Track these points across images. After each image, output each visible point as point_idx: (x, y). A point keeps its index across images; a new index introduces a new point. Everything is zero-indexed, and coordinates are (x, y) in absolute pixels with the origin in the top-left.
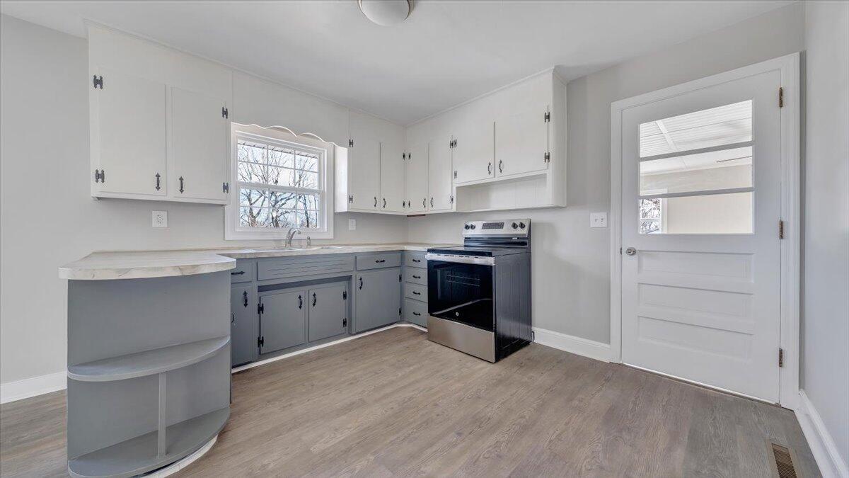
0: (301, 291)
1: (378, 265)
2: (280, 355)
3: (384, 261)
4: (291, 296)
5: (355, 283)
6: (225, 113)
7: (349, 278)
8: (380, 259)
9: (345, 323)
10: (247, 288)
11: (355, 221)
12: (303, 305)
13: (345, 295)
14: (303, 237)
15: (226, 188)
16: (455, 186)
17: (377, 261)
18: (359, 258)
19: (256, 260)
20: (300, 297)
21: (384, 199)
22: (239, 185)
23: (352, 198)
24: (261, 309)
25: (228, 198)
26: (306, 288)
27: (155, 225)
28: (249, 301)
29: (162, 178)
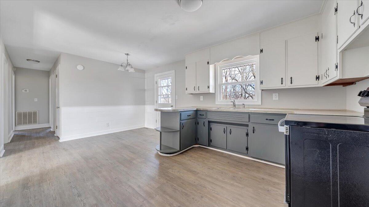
0: (224, 126)
1: (268, 122)
2: (215, 148)
3: (273, 120)
4: (221, 127)
5: (251, 129)
6: (208, 63)
7: (247, 126)
9: (247, 149)
10: (205, 120)
11: (277, 94)
12: (226, 132)
13: (247, 135)
14: (241, 103)
15: (209, 87)
16: (339, 51)
17: (267, 119)
18: (251, 116)
19: (206, 111)
20: (224, 129)
21: (291, 78)
22: (221, 85)
23: (262, 82)
24: (211, 129)
25: (209, 90)
26: (228, 126)
27: (201, 100)
28: (205, 125)
29: (195, 88)
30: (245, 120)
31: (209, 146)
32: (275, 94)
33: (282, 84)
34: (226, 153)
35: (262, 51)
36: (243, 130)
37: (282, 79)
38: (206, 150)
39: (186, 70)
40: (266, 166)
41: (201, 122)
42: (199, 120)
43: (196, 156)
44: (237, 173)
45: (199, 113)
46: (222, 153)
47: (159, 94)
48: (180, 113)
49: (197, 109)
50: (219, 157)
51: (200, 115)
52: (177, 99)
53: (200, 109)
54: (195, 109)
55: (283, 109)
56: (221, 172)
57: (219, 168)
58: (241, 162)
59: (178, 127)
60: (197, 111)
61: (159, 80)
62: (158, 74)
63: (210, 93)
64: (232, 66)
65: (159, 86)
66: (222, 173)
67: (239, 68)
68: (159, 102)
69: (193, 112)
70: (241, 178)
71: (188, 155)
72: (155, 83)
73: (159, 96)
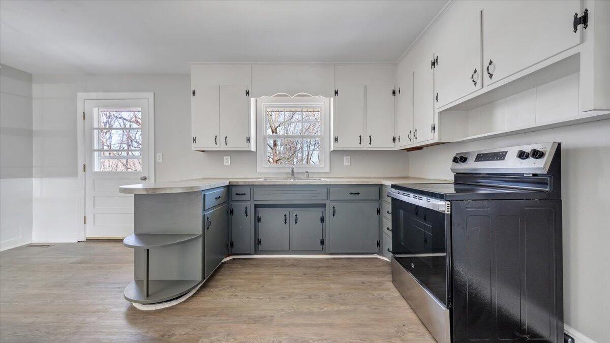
0: (285, 211)
1: (352, 197)
3: (358, 194)
4: (279, 214)
5: (329, 210)
6: (248, 93)
7: (324, 206)
8: (355, 191)
9: (322, 242)
10: (247, 204)
11: (349, 157)
12: (287, 222)
13: (322, 220)
14: (304, 171)
15: (248, 140)
16: (437, 111)
17: (351, 194)
18: (332, 189)
19: (252, 186)
20: (285, 216)
21: (370, 137)
22: (266, 138)
23: (337, 139)
24: (259, 220)
25: (250, 146)
26: (291, 209)
27: (225, 164)
28: (248, 213)
29: (218, 138)
30: (320, 198)
31: (256, 253)
32: (346, 157)
33: (360, 143)
34: (289, 259)
35: (336, 93)
36: (316, 214)
37: (360, 137)
38: (251, 262)
39: (193, 98)
40: (352, 261)
41: (239, 208)
42: (235, 206)
43: (241, 281)
44: (329, 287)
45: (234, 191)
46: (283, 259)
47: (96, 147)
48: (203, 194)
49: (229, 182)
50: (283, 268)
51: (237, 194)
52: (159, 160)
53: (237, 182)
54: (227, 184)
55: (375, 178)
56: (308, 297)
57: (297, 291)
58: (319, 267)
59: (197, 227)
60: (229, 188)
61: (95, 110)
62: (93, 95)
63: (250, 151)
64: (285, 108)
65: (96, 126)
66: (310, 297)
67: (304, 113)
68: (96, 169)
69: (222, 189)
70: (340, 294)
71: (223, 286)
72: (80, 116)
73: (96, 154)
